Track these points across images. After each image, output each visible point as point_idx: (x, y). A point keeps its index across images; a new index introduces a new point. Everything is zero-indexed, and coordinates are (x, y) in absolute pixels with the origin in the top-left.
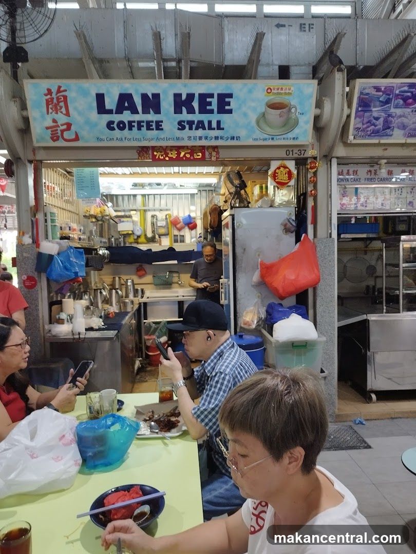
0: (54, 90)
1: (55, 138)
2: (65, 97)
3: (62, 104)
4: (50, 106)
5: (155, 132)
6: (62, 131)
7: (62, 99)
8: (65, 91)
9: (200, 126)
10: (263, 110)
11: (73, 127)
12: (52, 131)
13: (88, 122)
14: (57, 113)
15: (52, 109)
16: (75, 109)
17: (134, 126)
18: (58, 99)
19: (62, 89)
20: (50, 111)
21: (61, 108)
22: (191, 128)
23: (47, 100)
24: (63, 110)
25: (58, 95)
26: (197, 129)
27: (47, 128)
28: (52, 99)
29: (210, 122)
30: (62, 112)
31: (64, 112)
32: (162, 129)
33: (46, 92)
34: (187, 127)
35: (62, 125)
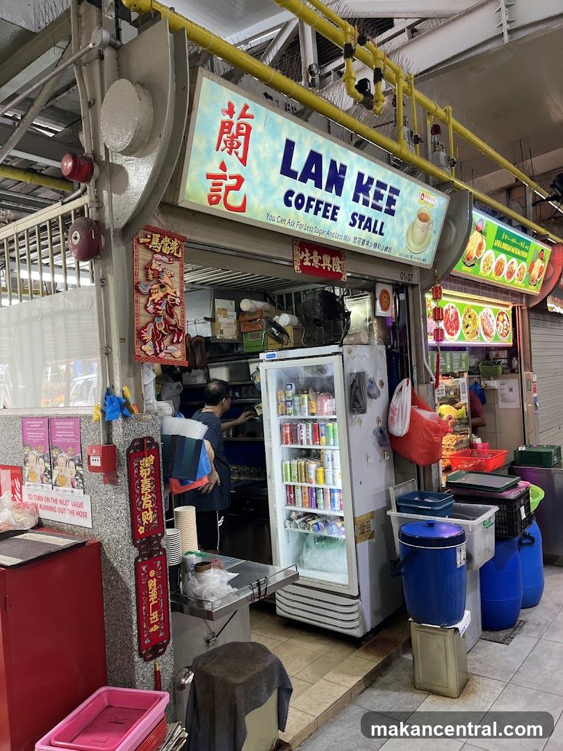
0: (238, 110)
1: (214, 198)
2: (249, 128)
3: (241, 139)
4: (225, 136)
5: (329, 221)
6: (229, 188)
7: (244, 130)
8: (252, 117)
9: (368, 224)
10: (414, 221)
11: (244, 186)
12: (214, 185)
13: (264, 184)
14: (230, 153)
15: (225, 142)
16: (257, 154)
17: (311, 207)
18: (239, 128)
19: (248, 112)
20: (222, 145)
21: (239, 144)
22: (359, 227)
23: (223, 123)
24: (241, 150)
25: (242, 120)
26: (364, 229)
27: (209, 177)
28: (231, 124)
29: (376, 222)
30: (237, 154)
31: (241, 155)
32: (335, 220)
33: (226, 107)
34: (358, 222)
35: (231, 178)
